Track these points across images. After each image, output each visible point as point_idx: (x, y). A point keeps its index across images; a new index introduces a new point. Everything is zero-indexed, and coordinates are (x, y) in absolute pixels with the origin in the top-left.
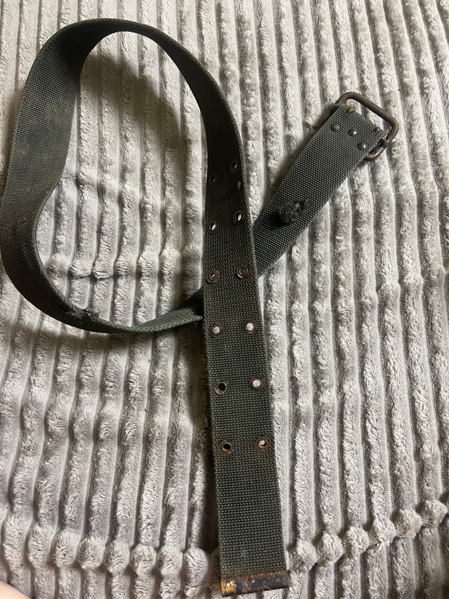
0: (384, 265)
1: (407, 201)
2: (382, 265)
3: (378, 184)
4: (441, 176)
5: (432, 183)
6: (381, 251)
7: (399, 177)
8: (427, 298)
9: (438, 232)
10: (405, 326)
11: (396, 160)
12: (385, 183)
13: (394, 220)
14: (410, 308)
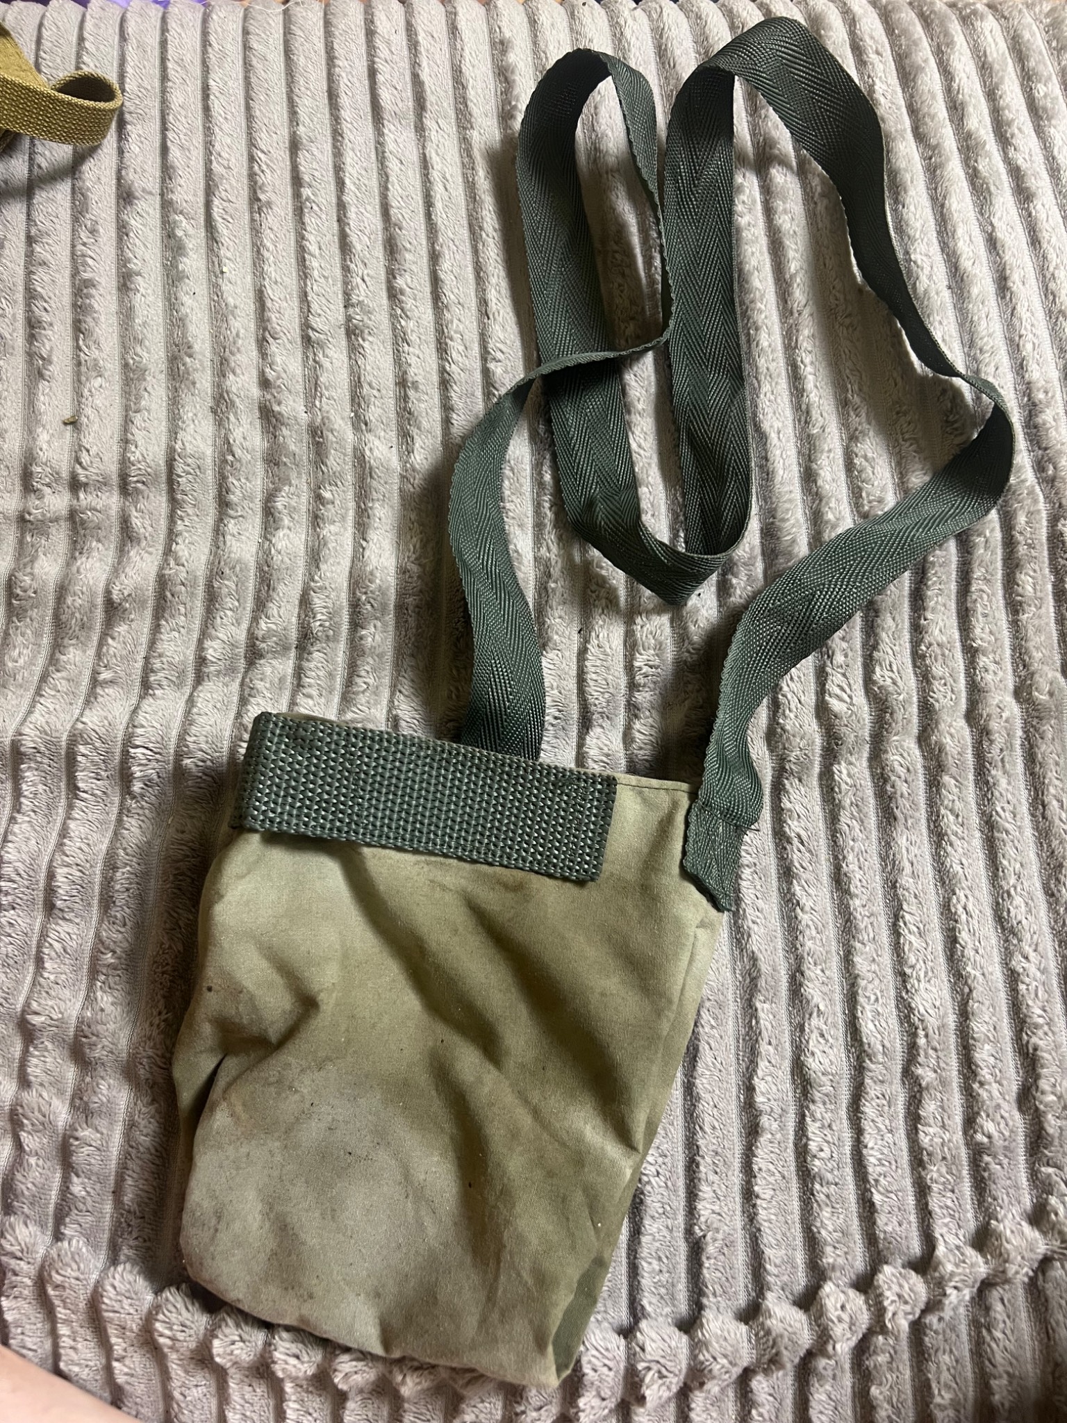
4: (1050, 472)
8: (1031, 747)
9: (1051, 597)
10: (983, 813)
14: (996, 773)
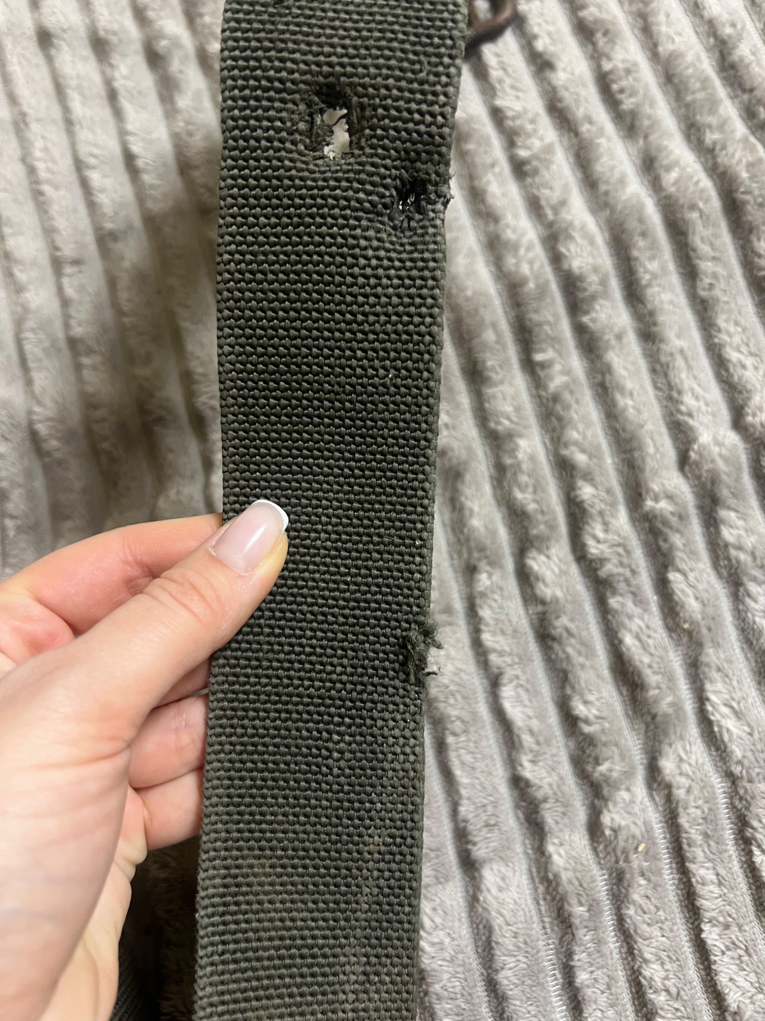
0: (680, 392)
1: (693, 207)
2: (675, 395)
3: (603, 188)
5: (745, 140)
6: (663, 359)
7: (654, 153)
11: (634, 114)
12: (622, 182)
13: (671, 266)
